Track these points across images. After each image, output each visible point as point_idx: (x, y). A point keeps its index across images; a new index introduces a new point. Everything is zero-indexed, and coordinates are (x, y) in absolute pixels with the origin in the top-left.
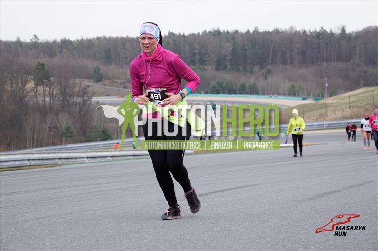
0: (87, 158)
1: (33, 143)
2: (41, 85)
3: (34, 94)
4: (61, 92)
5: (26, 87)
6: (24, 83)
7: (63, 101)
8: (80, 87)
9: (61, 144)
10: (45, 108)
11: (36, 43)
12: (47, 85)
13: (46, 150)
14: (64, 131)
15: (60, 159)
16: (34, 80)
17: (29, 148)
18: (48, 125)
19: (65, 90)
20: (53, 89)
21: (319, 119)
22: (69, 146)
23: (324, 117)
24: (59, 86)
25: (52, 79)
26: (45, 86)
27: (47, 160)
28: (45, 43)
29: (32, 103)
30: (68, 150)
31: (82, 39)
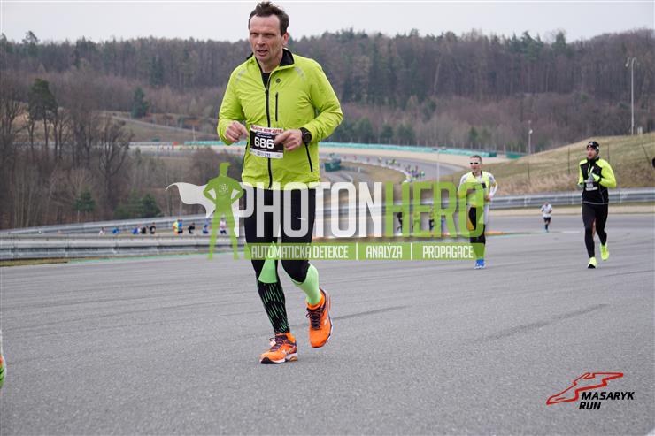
0: (116, 248)
1: (25, 218)
2: (40, 119)
3: (28, 133)
4: (75, 131)
5: (14, 121)
6: (12, 114)
7: (79, 148)
8: (107, 125)
9: (73, 221)
10: (48, 159)
11: (33, 45)
12: (51, 120)
13: (46, 232)
14: (80, 199)
15: (68, 249)
16: (29, 110)
17: (18, 227)
18: (52, 188)
19: (82, 129)
20: (61, 127)
21: (516, 191)
22: (86, 225)
23: (524, 187)
24: (72, 122)
25: (60, 109)
26: (47, 121)
27: (46, 249)
28: (48, 46)
29: (24, 150)
30: (84, 233)
31: (114, 41)
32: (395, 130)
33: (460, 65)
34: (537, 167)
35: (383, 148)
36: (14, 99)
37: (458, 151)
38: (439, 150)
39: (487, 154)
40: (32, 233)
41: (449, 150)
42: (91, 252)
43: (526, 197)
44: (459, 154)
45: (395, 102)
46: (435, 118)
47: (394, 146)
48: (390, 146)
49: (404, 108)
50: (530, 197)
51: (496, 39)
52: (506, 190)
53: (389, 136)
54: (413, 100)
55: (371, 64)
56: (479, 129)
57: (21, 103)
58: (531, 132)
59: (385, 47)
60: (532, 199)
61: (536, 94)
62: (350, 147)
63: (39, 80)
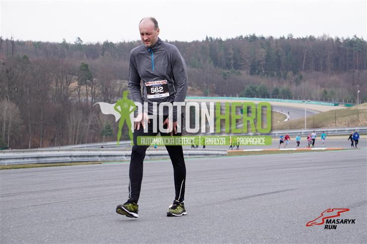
0: (126, 156)
1: (75, 139)
2: (84, 85)
3: (77, 93)
4: (103, 92)
5: (70, 86)
6: (68, 83)
8: (121, 88)
9: (101, 141)
10: (88, 107)
11: (80, 45)
12: (90, 85)
13: (87, 147)
14: (104, 129)
15: (100, 156)
16: (78, 80)
17: (71, 144)
18: (90, 123)
19: (106, 90)
20: (95, 89)
21: (350, 125)
22: (109, 143)
23: (356, 123)
24: (101, 86)
25: (94, 79)
26: (88, 86)
27: (89, 156)
28: (89, 45)
29: (75, 102)
30: (107, 147)
31: (124, 42)
32: (280, 91)
33: (318, 54)
34: (363, 111)
35: (273, 101)
36: (69, 74)
37: (317, 102)
38: (306, 102)
39: (333, 104)
40: (80, 147)
41: (311, 102)
42: (112, 158)
43: (356, 129)
44: (317, 104)
45: (280, 75)
46: (303, 84)
47: (280, 100)
48: (278, 100)
49: (285, 78)
50: (359, 128)
51: (338, 39)
52: (345, 125)
53: (277, 94)
54: (290, 73)
55: (266, 54)
56: (329, 90)
57: (73, 76)
58: (359, 91)
59: (274, 44)
60: (360, 130)
61: (362, 70)
62: (255, 100)
63: (83, 64)
